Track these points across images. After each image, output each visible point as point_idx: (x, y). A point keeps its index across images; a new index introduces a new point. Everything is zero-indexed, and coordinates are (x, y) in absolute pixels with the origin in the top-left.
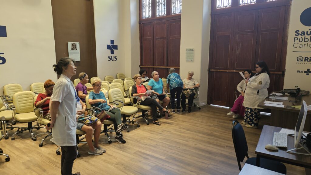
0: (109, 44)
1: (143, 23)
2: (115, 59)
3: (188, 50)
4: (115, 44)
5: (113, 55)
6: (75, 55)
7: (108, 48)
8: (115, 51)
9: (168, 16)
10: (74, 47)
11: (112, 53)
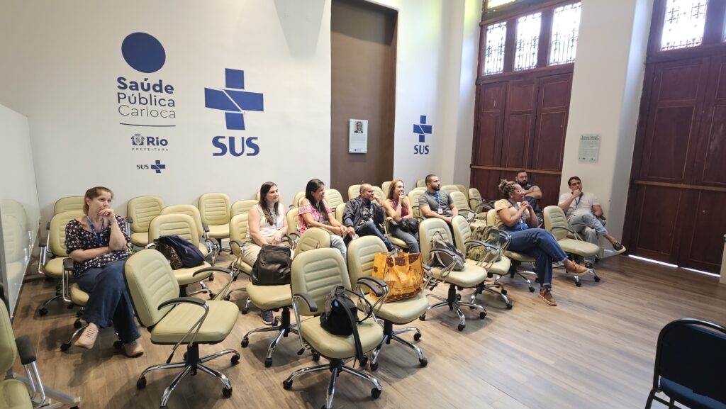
0: (418, 123)
1: (483, 84)
2: (426, 152)
3: (583, 138)
4: (428, 123)
5: (422, 144)
6: (359, 144)
7: (415, 131)
8: (427, 136)
9: (540, 69)
10: (359, 128)
11: (422, 139)
